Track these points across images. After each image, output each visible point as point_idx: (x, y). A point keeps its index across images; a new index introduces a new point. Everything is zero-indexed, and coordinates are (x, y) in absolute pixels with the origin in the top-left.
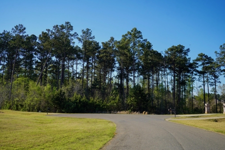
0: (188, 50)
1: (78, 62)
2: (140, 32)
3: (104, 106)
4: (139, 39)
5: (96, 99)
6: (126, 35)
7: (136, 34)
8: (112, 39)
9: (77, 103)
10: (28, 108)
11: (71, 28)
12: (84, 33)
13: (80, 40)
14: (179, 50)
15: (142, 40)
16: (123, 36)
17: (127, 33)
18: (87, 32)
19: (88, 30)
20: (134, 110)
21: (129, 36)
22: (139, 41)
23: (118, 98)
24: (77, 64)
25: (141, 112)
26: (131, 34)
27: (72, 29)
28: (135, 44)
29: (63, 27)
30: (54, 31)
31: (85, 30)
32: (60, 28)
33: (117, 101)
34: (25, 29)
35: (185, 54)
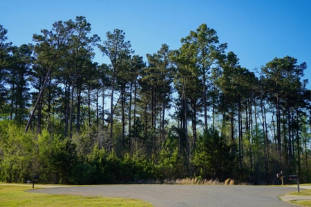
0: (304, 66)
1: (106, 93)
2: (213, 31)
3: (150, 169)
4: (213, 44)
5: (135, 156)
6: (189, 38)
7: (206, 35)
8: (165, 48)
9: (98, 164)
10: (7, 175)
11: (86, 26)
12: (110, 36)
13: (103, 49)
14: (287, 65)
15: (217, 45)
16: (183, 40)
17: (189, 34)
18: (117, 36)
19: (118, 31)
20: (207, 177)
21: (194, 39)
22: (212, 48)
23: (175, 153)
24: (104, 96)
25: (222, 180)
26: (196, 36)
27: (89, 29)
28: (204, 54)
29: (71, 25)
30: (54, 32)
31: (112, 32)
32: (66, 26)
33: (174, 159)
34: (5, 32)
35: (299, 72)
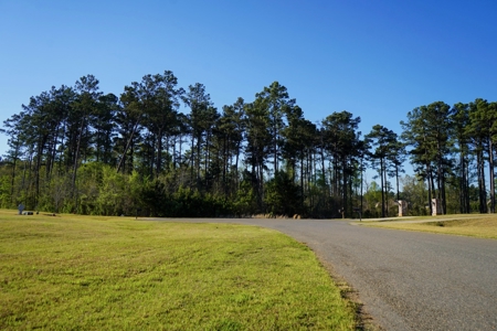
0: (358, 120)
1: (183, 139)
2: (283, 88)
3: (229, 206)
4: (284, 99)
5: (216, 196)
6: (263, 93)
7: (277, 91)
8: (241, 101)
9: (184, 202)
10: (102, 210)
11: (174, 80)
12: (192, 89)
13: (186, 101)
14: (344, 119)
15: (287, 100)
16: (257, 95)
17: (263, 90)
18: (198, 89)
19: (199, 85)
20: (277, 213)
21: (267, 95)
22: (283, 102)
23: (250, 193)
24: (181, 142)
25: (291, 216)
26: (269, 91)
27: (175, 83)
28: (276, 108)
29: (159, 79)
30: (144, 85)
31: (194, 86)
32: (154, 80)
33: (249, 198)
34: (97, 82)
35: (354, 125)
